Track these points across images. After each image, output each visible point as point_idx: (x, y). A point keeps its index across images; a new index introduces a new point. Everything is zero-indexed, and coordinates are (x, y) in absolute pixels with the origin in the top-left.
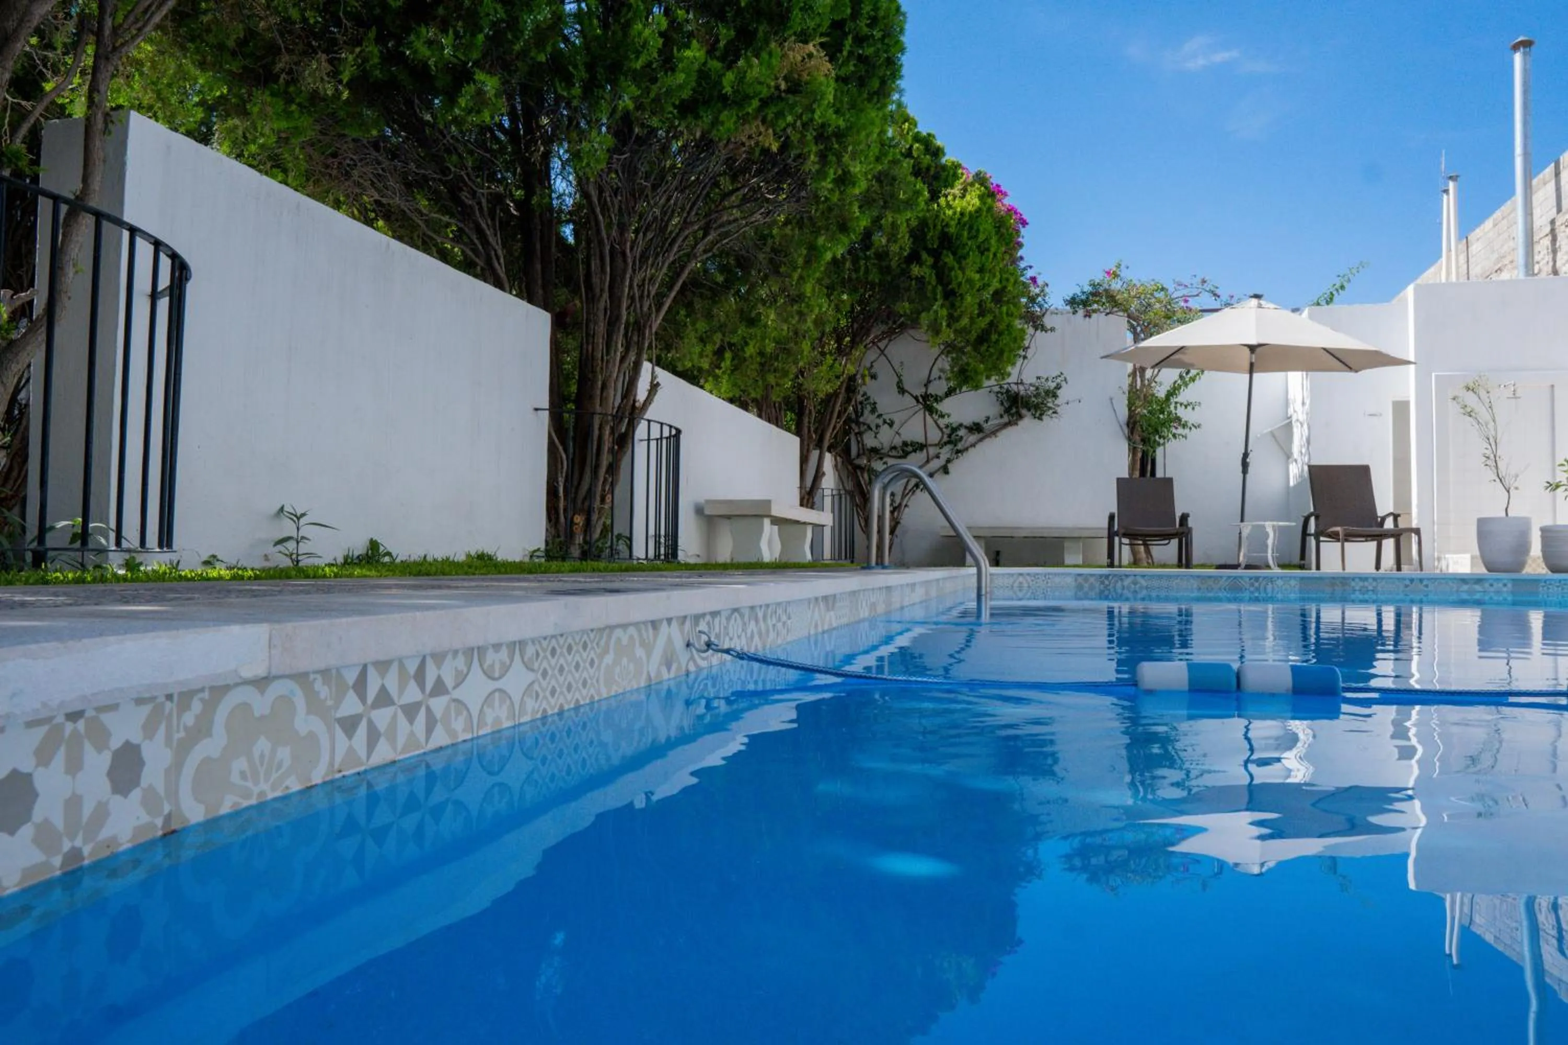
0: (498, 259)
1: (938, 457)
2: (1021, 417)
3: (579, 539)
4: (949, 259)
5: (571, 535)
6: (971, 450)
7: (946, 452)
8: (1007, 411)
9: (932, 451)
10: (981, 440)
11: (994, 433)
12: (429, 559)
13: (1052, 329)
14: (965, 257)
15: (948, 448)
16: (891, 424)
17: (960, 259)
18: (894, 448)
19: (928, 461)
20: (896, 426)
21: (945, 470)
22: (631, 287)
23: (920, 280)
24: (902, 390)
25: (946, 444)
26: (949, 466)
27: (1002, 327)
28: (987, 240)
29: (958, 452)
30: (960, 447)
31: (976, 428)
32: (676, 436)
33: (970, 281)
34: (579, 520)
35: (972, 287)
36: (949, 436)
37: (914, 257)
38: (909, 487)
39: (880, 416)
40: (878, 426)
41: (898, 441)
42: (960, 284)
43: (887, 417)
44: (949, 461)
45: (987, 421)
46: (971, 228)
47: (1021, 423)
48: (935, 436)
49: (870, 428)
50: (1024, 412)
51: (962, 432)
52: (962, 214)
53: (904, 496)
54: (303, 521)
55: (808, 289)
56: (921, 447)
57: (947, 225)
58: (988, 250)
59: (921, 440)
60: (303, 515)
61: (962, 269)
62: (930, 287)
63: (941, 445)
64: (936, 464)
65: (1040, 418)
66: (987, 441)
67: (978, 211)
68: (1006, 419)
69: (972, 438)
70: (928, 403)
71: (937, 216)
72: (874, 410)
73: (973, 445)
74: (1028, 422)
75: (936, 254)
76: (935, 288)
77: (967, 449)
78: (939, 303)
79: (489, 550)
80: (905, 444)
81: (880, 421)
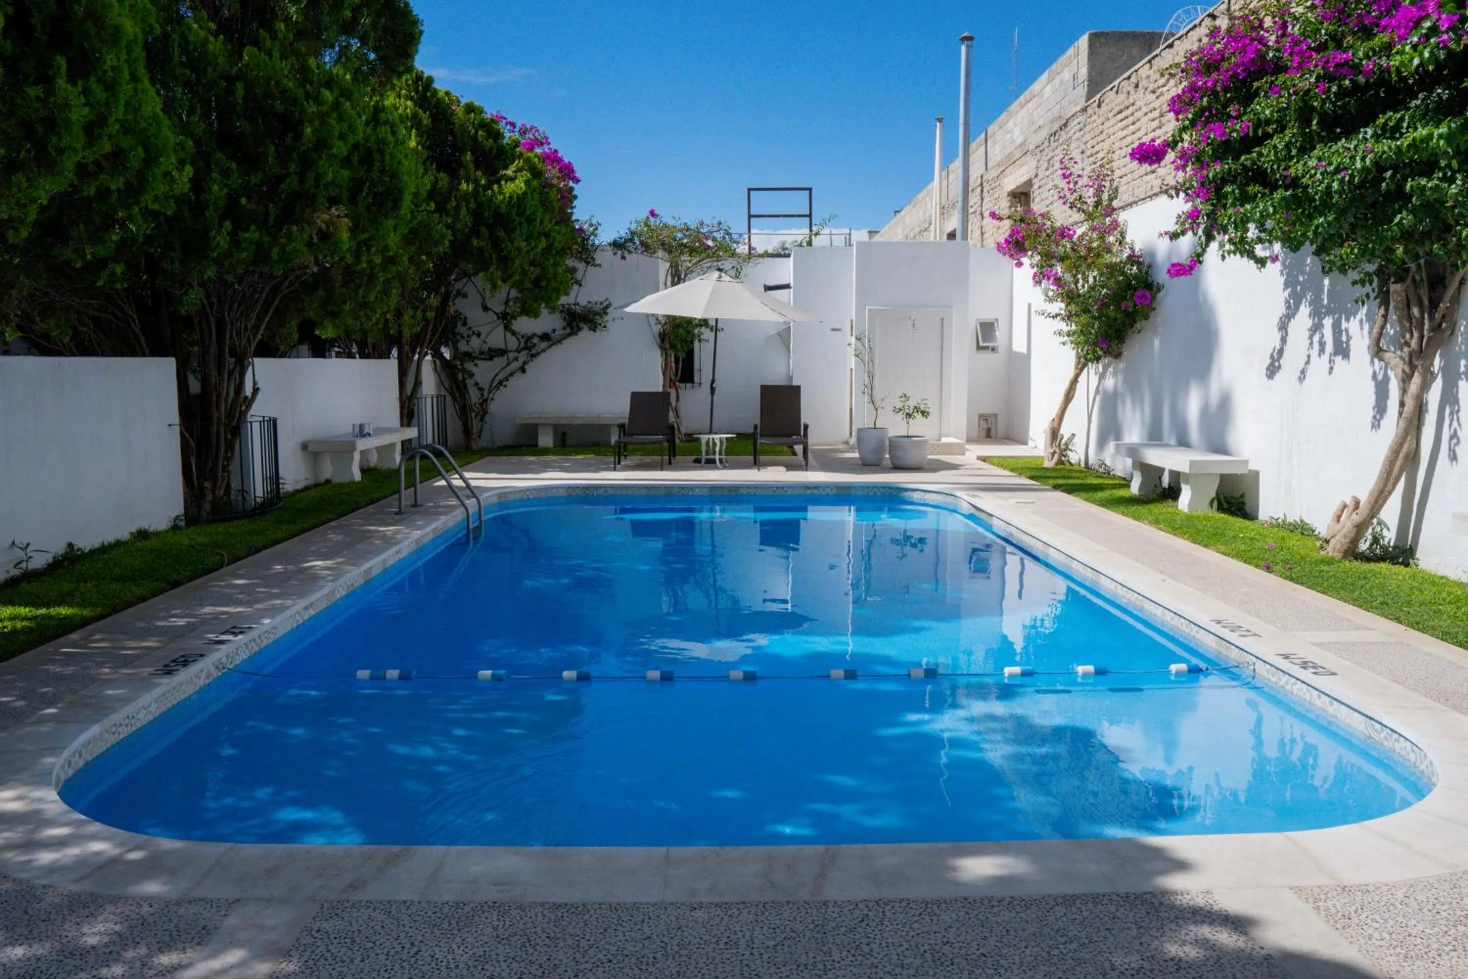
0: (134, 321)
1: (516, 359)
2: (579, 329)
3: (209, 497)
4: (501, 234)
5: (203, 496)
6: (543, 355)
7: (523, 356)
8: (569, 324)
9: (511, 355)
10: (550, 346)
11: (560, 341)
12: (106, 544)
13: (599, 265)
14: (513, 230)
15: (525, 352)
16: (479, 335)
17: (509, 232)
18: (482, 353)
19: (508, 364)
20: (483, 336)
21: (523, 370)
22: (231, 336)
23: (481, 250)
24: (486, 308)
25: (523, 349)
26: (526, 367)
27: (551, 275)
28: (534, 213)
29: (533, 356)
30: (534, 351)
31: (545, 337)
32: (274, 422)
33: (519, 249)
34: (207, 485)
35: (519, 254)
36: (526, 343)
37: (475, 231)
38: (495, 384)
39: (470, 328)
40: (469, 336)
41: (485, 348)
42: (510, 252)
43: (475, 329)
44: (525, 363)
45: (554, 331)
46: (519, 207)
47: (580, 334)
48: (513, 343)
49: (462, 337)
50: (581, 325)
51: (536, 340)
52: (511, 197)
53: (490, 392)
54: (29, 549)
55: (372, 298)
56: (502, 352)
57: (499, 207)
58: (535, 220)
59: (503, 346)
60: (28, 545)
61: (511, 241)
62: (487, 254)
63: (518, 351)
64: (515, 365)
65: (594, 330)
66: (554, 347)
67: (525, 193)
68: (568, 330)
69: (544, 345)
70: (506, 318)
71: (491, 200)
72: (465, 324)
73: (544, 351)
74: (585, 333)
75: (491, 228)
76: (491, 255)
77: (538, 354)
78: (494, 267)
79: (144, 525)
80: (490, 350)
81: (470, 333)
